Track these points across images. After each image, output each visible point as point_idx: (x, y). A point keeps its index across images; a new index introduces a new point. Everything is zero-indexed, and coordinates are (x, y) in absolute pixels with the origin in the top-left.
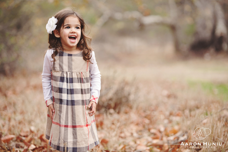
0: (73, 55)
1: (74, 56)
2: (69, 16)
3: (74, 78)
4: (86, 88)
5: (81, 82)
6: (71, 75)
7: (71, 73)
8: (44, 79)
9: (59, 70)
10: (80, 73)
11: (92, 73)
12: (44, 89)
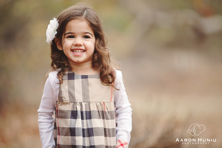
0: (88, 77)
1: (91, 78)
2: (72, 19)
3: (93, 111)
4: (111, 127)
5: (103, 118)
6: (88, 107)
7: (87, 103)
8: (42, 117)
9: (69, 101)
10: (102, 103)
11: (117, 106)
12: (42, 132)
